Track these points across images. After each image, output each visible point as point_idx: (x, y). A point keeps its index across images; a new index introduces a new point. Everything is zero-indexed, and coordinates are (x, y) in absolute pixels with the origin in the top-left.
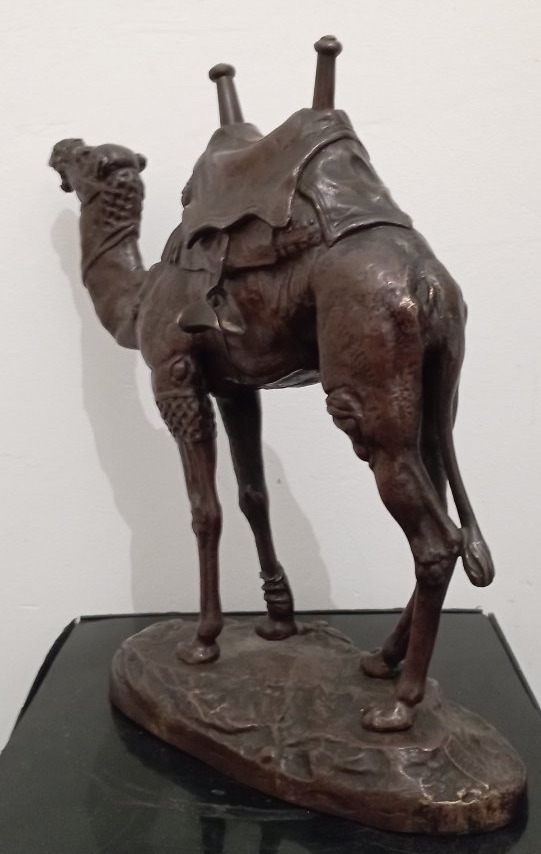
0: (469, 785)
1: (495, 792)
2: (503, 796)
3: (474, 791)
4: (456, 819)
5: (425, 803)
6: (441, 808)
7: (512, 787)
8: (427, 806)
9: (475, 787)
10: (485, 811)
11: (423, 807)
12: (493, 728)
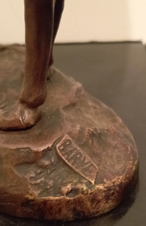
0: (75, 181)
1: (101, 187)
2: (109, 189)
3: (79, 186)
4: (60, 210)
5: (31, 198)
6: (45, 202)
7: (119, 179)
8: (33, 200)
9: (81, 183)
10: (89, 204)
11: (28, 201)
12: (120, 120)
